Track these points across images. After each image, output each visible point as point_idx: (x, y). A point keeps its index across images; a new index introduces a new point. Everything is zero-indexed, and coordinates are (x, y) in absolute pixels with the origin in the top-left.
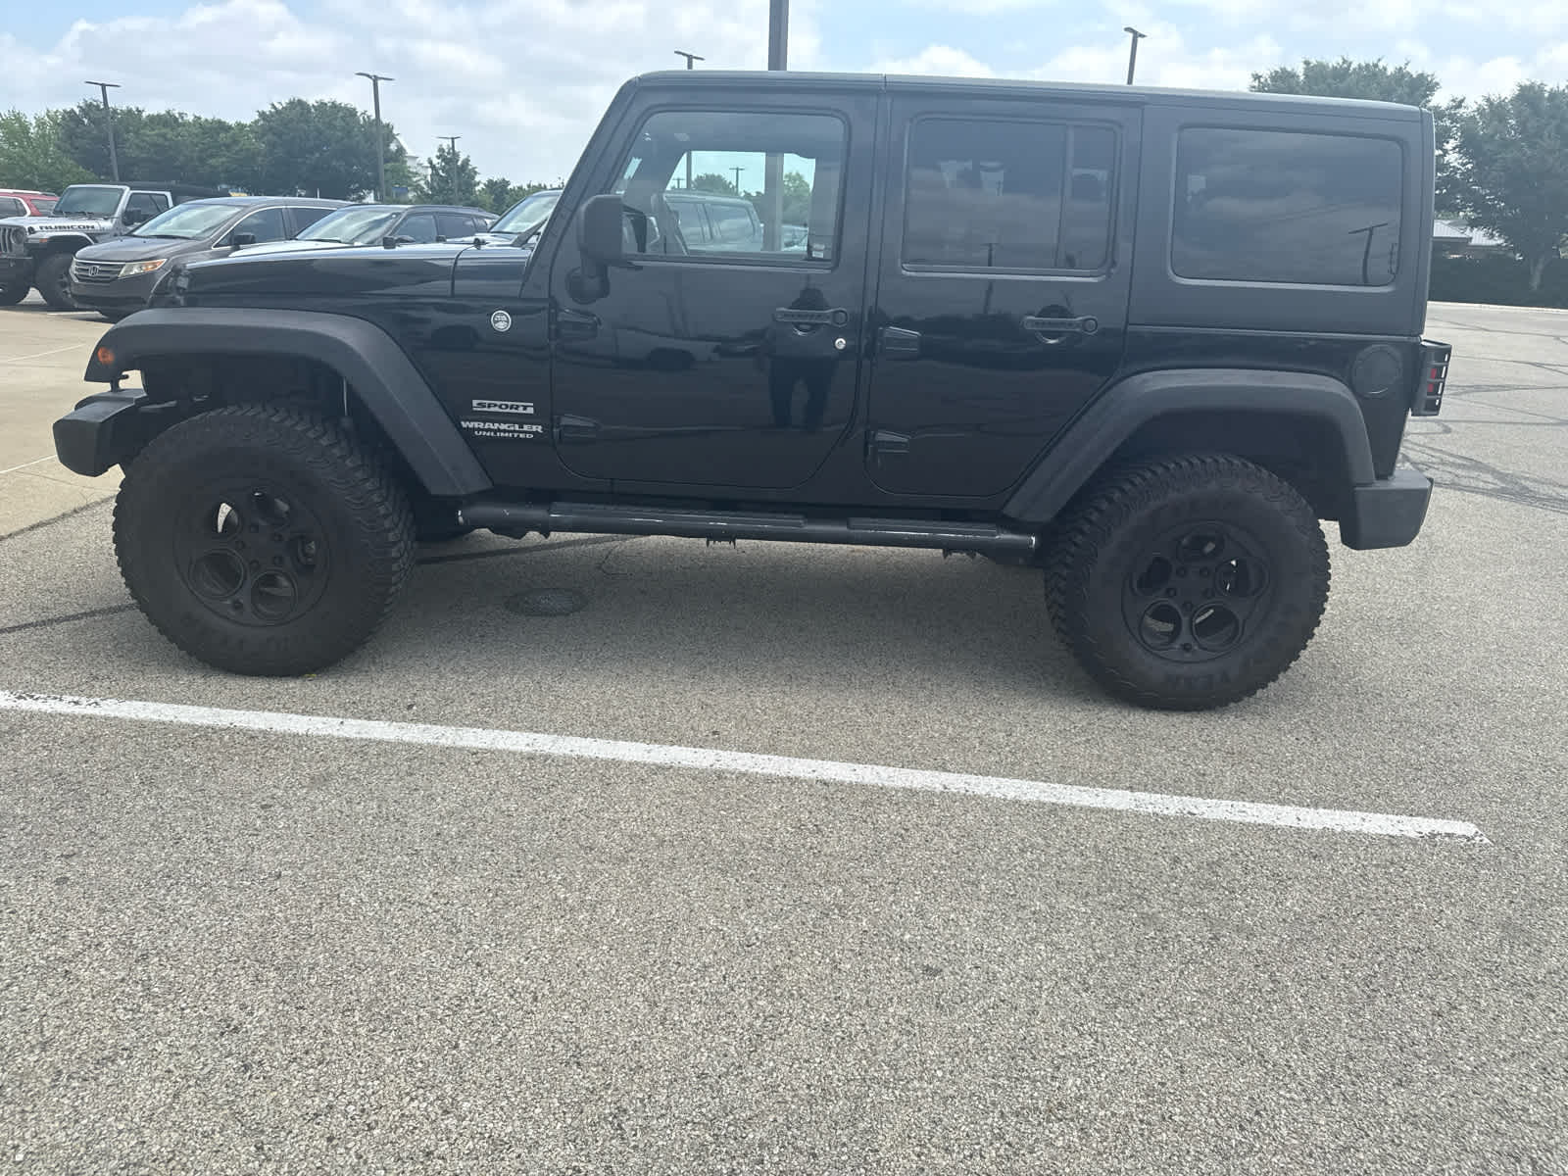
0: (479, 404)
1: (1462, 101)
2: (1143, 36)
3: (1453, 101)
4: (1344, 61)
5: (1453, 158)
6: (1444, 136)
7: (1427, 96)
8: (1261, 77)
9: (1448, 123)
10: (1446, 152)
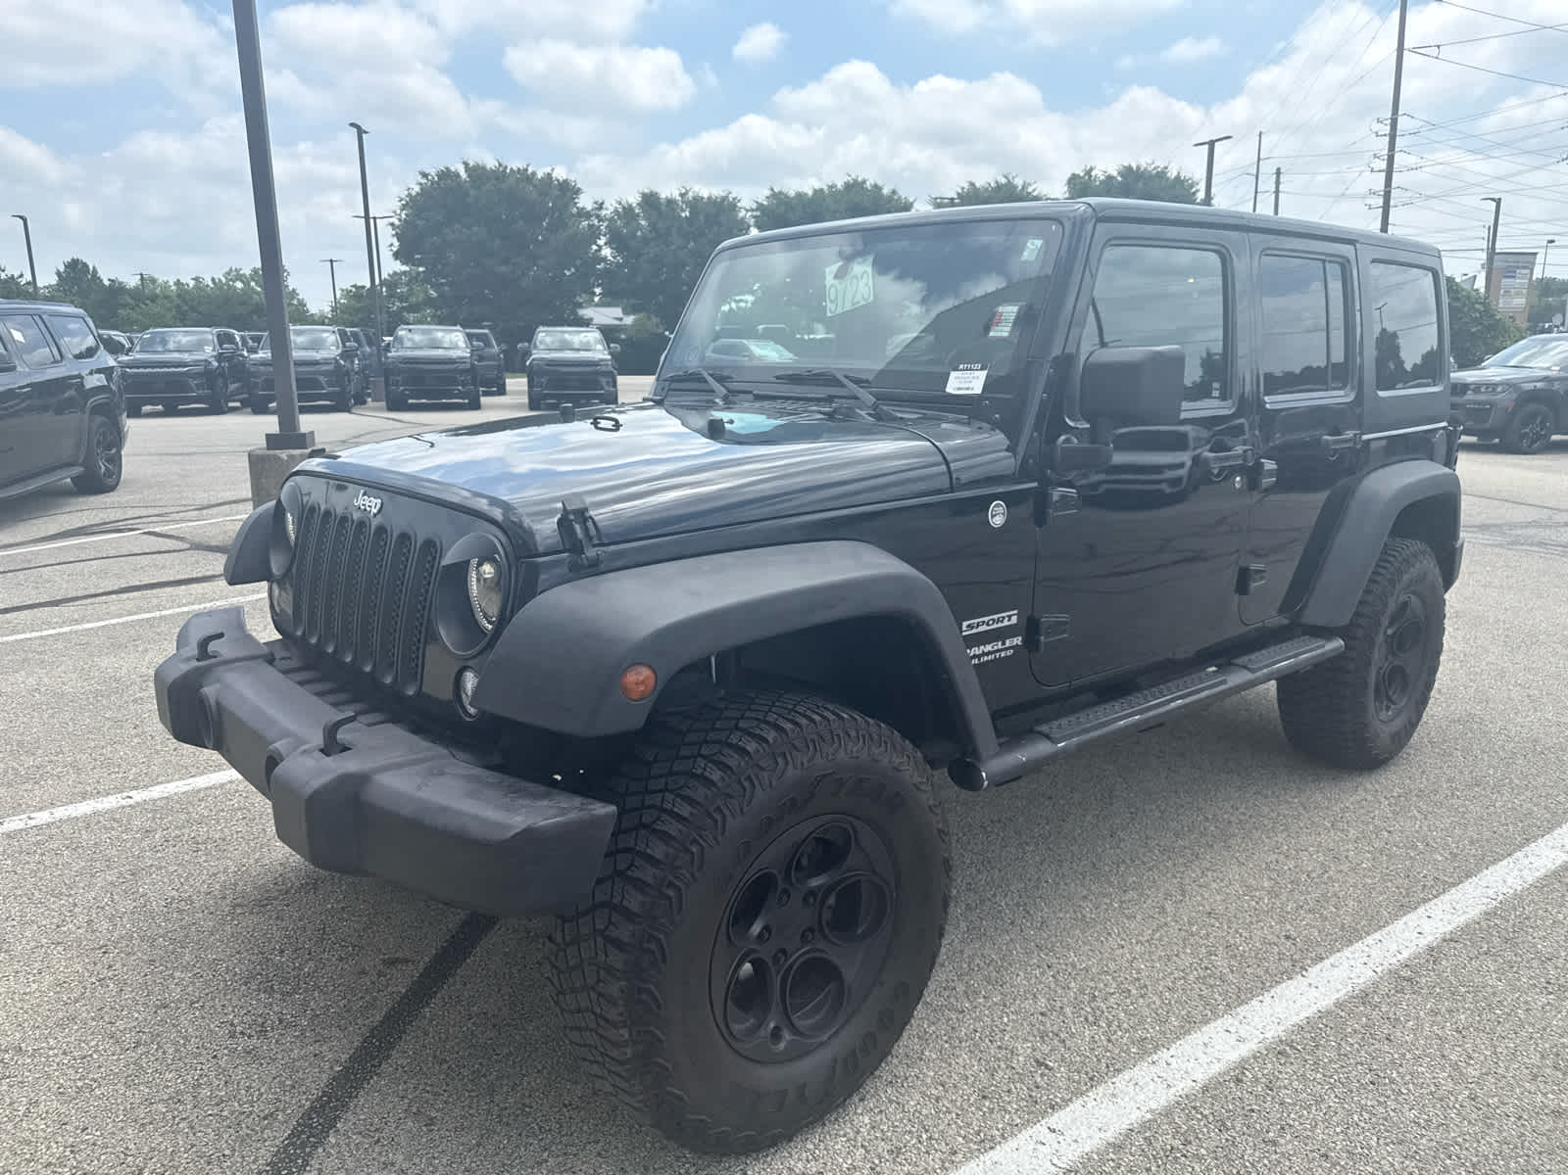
0: (968, 626)
1: (602, 203)
2: (366, 132)
3: (596, 203)
4: (500, 165)
5: (607, 252)
6: (594, 233)
7: (574, 198)
8: (428, 174)
9: (596, 222)
10: (600, 247)
